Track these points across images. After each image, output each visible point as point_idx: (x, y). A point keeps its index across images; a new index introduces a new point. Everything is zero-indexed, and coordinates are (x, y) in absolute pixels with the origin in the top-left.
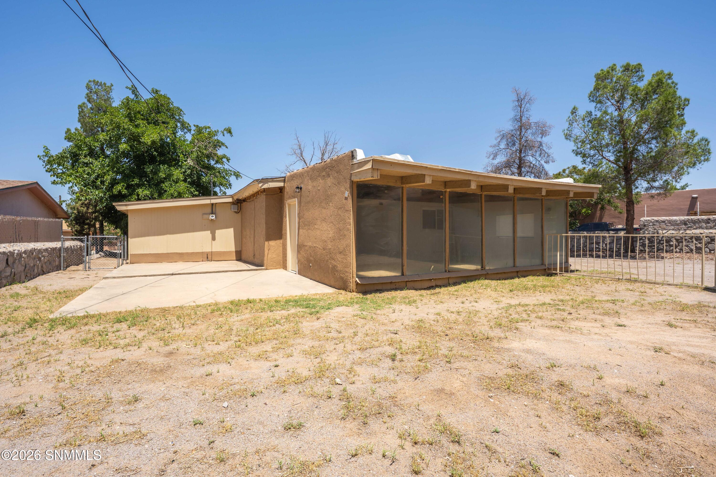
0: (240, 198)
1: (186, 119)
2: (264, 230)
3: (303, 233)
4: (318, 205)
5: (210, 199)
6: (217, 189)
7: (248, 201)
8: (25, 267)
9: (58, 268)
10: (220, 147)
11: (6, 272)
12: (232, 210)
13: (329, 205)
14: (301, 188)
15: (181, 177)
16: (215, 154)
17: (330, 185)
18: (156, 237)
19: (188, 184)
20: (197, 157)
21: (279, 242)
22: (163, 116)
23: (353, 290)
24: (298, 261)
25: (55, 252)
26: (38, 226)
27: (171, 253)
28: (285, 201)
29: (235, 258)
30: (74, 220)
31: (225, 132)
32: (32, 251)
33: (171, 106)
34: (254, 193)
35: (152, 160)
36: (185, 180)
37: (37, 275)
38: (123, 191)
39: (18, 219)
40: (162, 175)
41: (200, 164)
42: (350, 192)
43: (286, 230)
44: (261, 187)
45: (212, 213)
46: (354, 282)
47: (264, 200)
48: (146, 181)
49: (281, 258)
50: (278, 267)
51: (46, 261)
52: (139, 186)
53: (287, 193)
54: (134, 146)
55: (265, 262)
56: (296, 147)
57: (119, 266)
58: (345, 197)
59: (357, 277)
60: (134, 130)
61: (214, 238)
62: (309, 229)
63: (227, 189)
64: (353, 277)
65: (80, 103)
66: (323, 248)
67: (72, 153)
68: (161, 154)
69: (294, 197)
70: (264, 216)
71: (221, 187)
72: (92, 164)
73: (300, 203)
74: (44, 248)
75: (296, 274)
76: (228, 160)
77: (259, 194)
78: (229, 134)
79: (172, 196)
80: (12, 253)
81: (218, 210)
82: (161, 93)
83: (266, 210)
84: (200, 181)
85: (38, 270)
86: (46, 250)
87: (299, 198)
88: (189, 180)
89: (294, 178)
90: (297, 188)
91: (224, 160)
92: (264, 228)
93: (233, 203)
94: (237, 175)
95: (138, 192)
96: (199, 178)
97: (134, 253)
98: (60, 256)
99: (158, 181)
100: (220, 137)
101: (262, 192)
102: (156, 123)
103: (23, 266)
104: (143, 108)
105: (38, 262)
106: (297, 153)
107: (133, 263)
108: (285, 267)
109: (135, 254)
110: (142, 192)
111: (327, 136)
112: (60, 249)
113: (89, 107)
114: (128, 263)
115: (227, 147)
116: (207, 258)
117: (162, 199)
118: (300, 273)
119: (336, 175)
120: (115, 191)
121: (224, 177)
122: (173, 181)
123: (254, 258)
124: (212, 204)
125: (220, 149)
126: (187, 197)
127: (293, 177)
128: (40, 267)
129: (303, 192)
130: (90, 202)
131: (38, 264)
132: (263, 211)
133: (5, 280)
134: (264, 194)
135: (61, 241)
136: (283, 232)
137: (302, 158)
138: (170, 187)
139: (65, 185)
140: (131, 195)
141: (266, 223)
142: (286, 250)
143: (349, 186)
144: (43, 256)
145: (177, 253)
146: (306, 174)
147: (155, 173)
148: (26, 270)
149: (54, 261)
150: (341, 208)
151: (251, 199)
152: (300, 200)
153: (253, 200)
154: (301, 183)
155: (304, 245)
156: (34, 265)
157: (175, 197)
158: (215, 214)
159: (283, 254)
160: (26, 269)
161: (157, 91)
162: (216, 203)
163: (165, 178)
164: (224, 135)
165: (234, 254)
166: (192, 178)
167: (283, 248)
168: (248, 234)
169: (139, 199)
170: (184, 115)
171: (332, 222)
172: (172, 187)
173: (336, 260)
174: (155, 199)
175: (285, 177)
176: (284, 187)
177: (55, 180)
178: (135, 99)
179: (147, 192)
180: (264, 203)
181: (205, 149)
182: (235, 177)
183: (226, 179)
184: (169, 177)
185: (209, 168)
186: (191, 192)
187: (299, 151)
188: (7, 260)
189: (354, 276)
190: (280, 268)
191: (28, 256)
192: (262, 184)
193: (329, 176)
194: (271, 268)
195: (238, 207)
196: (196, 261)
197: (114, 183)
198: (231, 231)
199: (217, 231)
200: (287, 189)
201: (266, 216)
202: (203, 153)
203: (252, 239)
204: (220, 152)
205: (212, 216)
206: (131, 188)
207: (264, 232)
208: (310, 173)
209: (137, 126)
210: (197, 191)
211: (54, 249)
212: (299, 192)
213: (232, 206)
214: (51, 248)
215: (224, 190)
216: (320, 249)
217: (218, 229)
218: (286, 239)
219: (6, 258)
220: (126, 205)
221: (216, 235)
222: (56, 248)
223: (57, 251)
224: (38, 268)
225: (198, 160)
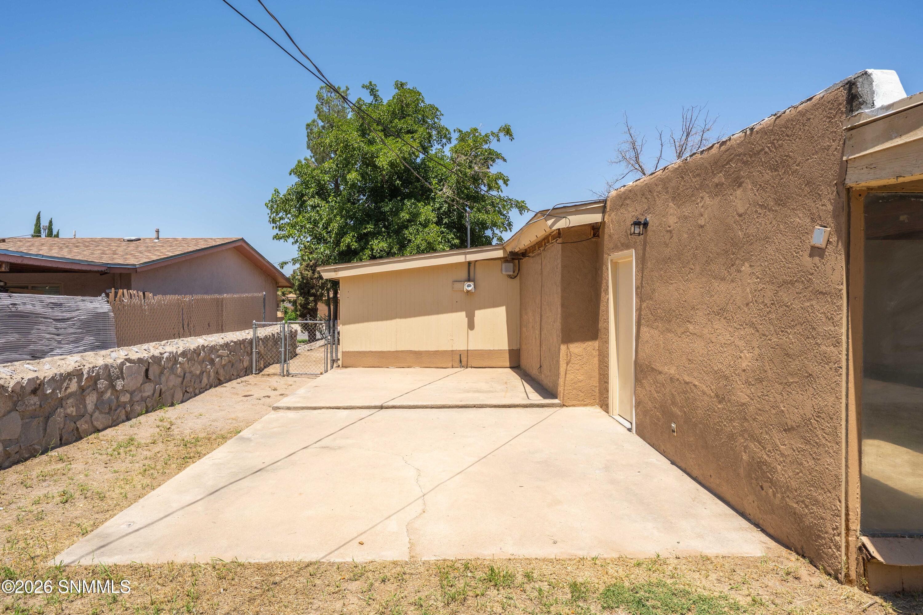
0: (517, 250)
1: (444, 122)
2: (559, 320)
3: (652, 337)
4: (698, 269)
5: (465, 254)
6: (488, 233)
7: (530, 254)
8: (184, 379)
9: (247, 371)
10: (494, 161)
11: (144, 392)
12: (504, 273)
13: (739, 271)
14: (646, 224)
15: (433, 217)
16: (485, 174)
17: (741, 211)
18: (380, 323)
19: (444, 228)
20: (458, 182)
21: (592, 346)
22: (409, 121)
23: (847, 575)
24: (638, 404)
25: (242, 346)
26: (222, 306)
27: (402, 351)
28: (605, 256)
29: (508, 364)
30: (298, 289)
31: (501, 135)
32: (197, 351)
33: (422, 104)
34: (539, 239)
35: (394, 193)
36: (439, 223)
37: (208, 387)
38: (353, 245)
39: (187, 298)
40: (404, 215)
41: (463, 192)
42: (838, 231)
43: (607, 321)
44: (551, 227)
45: (469, 280)
46: (853, 550)
47: (559, 256)
48: (384, 226)
49: (595, 382)
50: (587, 401)
51: (223, 363)
52: (374, 235)
53: (610, 236)
54: (367, 173)
55: (560, 389)
56: (627, 147)
57: (326, 371)
58: (813, 248)
59: (864, 532)
60: (366, 148)
61: (471, 326)
62: (669, 331)
63: (504, 232)
64: (848, 529)
65: (309, 121)
66: (717, 396)
67: (298, 193)
68: (407, 182)
69: (627, 246)
70: (560, 290)
71: (495, 229)
72: (318, 206)
73: (642, 261)
74: (221, 342)
75: (630, 430)
76: (506, 182)
77: (548, 242)
78: (508, 137)
79: (420, 251)
80: (157, 360)
81: (479, 273)
82: (408, 87)
83: (563, 277)
84: (461, 221)
85: (208, 379)
86: (227, 345)
87: (640, 248)
88: (446, 221)
89: (628, 202)
90: (637, 223)
91: (500, 182)
92: (559, 316)
93: (505, 260)
94: (521, 207)
95: (372, 245)
96: (461, 217)
97: (347, 350)
98: (252, 353)
99: (398, 226)
100: (494, 145)
101: (554, 238)
102: (398, 134)
103: (180, 377)
104: (381, 113)
105: (209, 367)
106: (628, 157)
107: (346, 367)
108: (605, 406)
109: (349, 352)
110: (379, 244)
111: (689, 117)
112: (251, 342)
113: (320, 125)
114: (339, 366)
115: (505, 160)
116: (461, 361)
117: (403, 255)
118: (641, 433)
119: (767, 177)
120: (343, 247)
121: (500, 212)
122: (420, 224)
123: (540, 372)
124: (469, 263)
125: (494, 165)
126: (444, 250)
127: (625, 199)
128: (212, 374)
129: (650, 233)
130: (316, 263)
131: (208, 370)
132: (558, 278)
133: (139, 405)
134: (560, 240)
135: (252, 328)
136: (601, 325)
137: (637, 166)
138: (415, 235)
139: (288, 240)
140: (363, 249)
141: (563, 305)
142: (607, 367)
143: (830, 207)
144: (219, 356)
145: (411, 352)
146: (660, 188)
147: (396, 213)
148: (184, 383)
149: (241, 361)
150: (792, 283)
151: (536, 252)
152: (644, 254)
153: (538, 255)
154: (647, 211)
155: (653, 369)
156: (202, 373)
157: (423, 252)
158: (473, 281)
159: (600, 374)
160: (185, 380)
161: (402, 85)
162: (476, 261)
163: (409, 221)
164: (498, 140)
165: (507, 356)
166: (450, 217)
167: (600, 361)
168: (531, 320)
169: (373, 257)
170: (441, 117)
171: (752, 325)
172: (418, 234)
173: (769, 447)
174: (394, 255)
175: (605, 201)
176: (603, 223)
177: (277, 234)
178: (374, 102)
179: (384, 245)
180: (559, 261)
181: (470, 167)
182: (517, 210)
183: (504, 215)
184: (415, 216)
185: (476, 198)
186: (449, 241)
187: (633, 154)
188: (147, 371)
189: (852, 526)
190: (592, 405)
191: (188, 360)
192: (553, 220)
193: (738, 183)
194: (574, 402)
195: (514, 266)
196: (441, 366)
197: (342, 233)
198: (501, 312)
199: (477, 313)
200: (610, 229)
201: (564, 290)
202: (465, 174)
203: (538, 332)
204: (494, 170)
205: (469, 286)
206: (364, 239)
207: (558, 325)
208: (674, 183)
209: (371, 142)
210: (457, 238)
211: (242, 342)
212: (639, 234)
213: (504, 265)
214: (235, 342)
215: (499, 234)
216: (704, 393)
217: (480, 308)
218: (607, 342)
219: (144, 368)
220: (335, 270)
221: (476, 319)
222: (244, 341)
223: (246, 345)
224: (209, 376)
225: (460, 189)
